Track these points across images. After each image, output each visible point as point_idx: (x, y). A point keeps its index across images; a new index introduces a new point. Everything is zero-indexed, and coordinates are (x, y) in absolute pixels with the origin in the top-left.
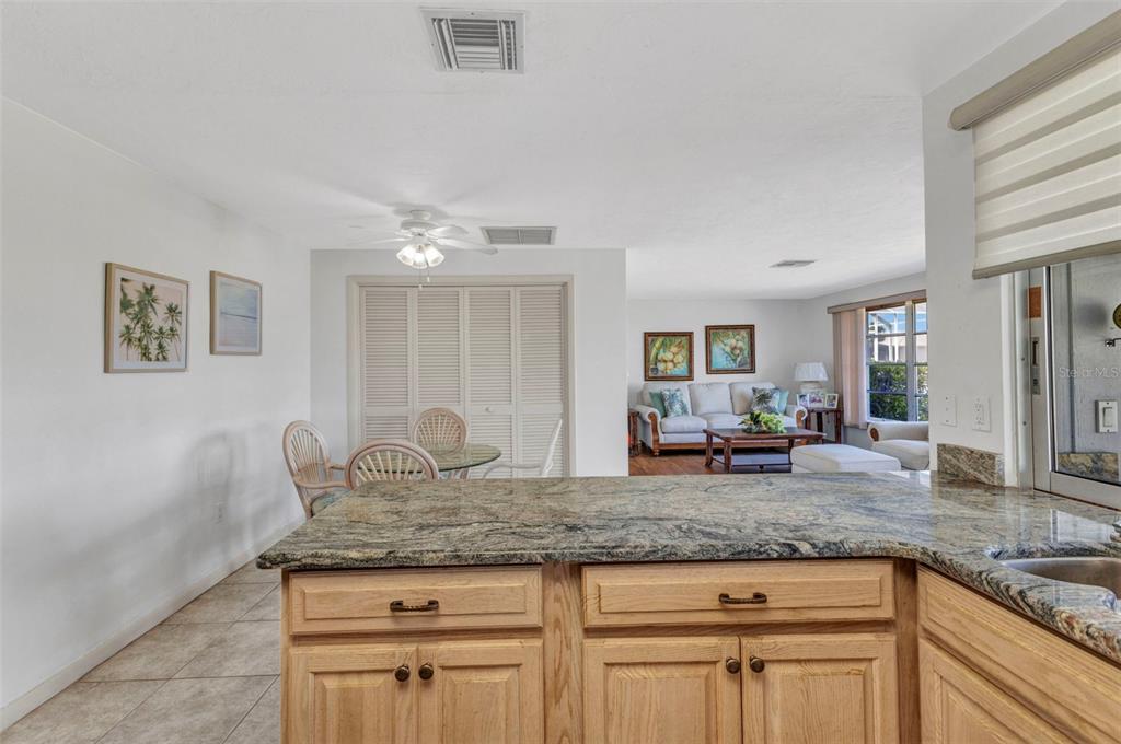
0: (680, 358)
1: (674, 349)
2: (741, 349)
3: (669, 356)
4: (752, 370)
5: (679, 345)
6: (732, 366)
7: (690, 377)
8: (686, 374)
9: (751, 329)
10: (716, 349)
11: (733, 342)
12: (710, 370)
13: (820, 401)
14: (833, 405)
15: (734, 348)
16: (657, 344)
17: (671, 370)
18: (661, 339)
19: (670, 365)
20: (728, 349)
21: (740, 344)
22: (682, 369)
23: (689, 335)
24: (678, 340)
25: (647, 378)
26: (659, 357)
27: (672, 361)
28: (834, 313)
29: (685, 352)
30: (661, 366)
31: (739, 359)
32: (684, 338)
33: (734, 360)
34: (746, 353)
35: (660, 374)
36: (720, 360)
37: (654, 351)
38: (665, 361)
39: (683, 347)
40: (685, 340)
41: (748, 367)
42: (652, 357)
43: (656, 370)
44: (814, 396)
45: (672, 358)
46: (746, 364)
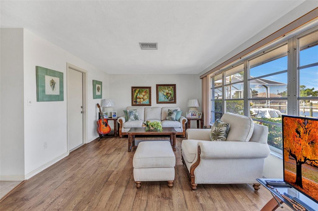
0: (146, 97)
1: (144, 94)
2: (170, 94)
3: (141, 96)
4: (175, 102)
5: (146, 92)
6: (167, 100)
7: (150, 105)
8: (148, 103)
9: (174, 86)
10: (161, 94)
11: (167, 91)
12: (158, 102)
13: (196, 115)
15: (167, 94)
16: (137, 91)
17: (143, 102)
18: (138, 90)
19: (142, 100)
20: (165, 94)
21: (170, 92)
22: (146, 101)
23: (150, 88)
24: (145, 90)
25: (133, 105)
26: (138, 97)
27: (143, 98)
28: (201, 78)
29: (148, 95)
30: (138, 100)
31: (169, 98)
32: (147, 89)
33: (168, 98)
34: (172, 95)
35: (138, 103)
36: (162, 98)
37: (136, 94)
38: (140, 98)
39: (147, 93)
40: (148, 90)
41: (173, 101)
42: (135, 96)
43: (136, 101)
44: (193, 113)
45: (143, 97)
46: (172, 100)
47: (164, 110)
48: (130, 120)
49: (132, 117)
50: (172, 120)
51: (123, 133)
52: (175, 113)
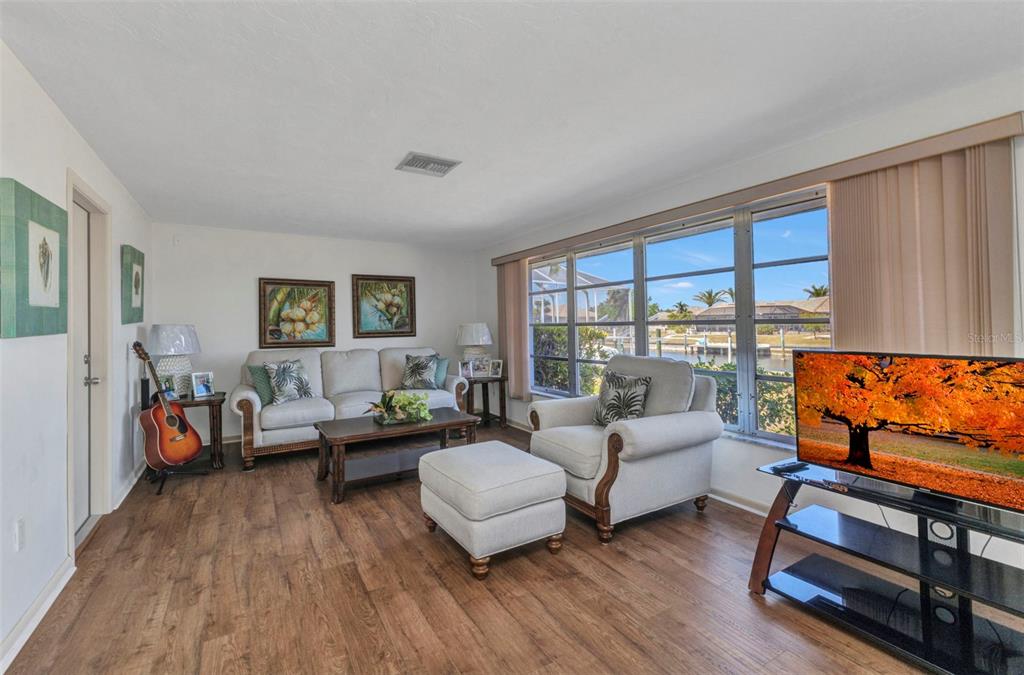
0: (315, 316)
1: (306, 304)
2: (399, 307)
3: (299, 313)
4: (412, 333)
5: (314, 299)
6: (387, 327)
7: (330, 342)
8: (324, 337)
9: (410, 282)
10: (366, 306)
11: (388, 297)
12: (358, 334)
13: (484, 369)
14: (497, 374)
15: (389, 305)
16: (280, 297)
17: (301, 332)
18: (285, 290)
19: (300, 326)
20: (381, 306)
21: (397, 300)
22: (318, 331)
23: (329, 286)
24: (312, 292)
25: (263, 344)
26: (284, 314)
27: (304, 321)
28: (497, 265)
29: (322, 308)
30: (286, 328)
31: (395, 320)
32: (321, 290)
33: (390, 320)
34: (404, 311)
35: (284, 339)
36: (372, 319)
37: (275, 306)
38: (293, 321)
39: (319, 300)
40: (322, 292)
41: (407, 329)
42: (272, 314)
43: (277, 332)
44: (478, 363)
45: (302, 316)
46: (404, 325)
47: (389, 357)
48: (281, 400)
49: (290, 387)
50: (427, 386)
51: (259, 449)
52: (433, 365)
